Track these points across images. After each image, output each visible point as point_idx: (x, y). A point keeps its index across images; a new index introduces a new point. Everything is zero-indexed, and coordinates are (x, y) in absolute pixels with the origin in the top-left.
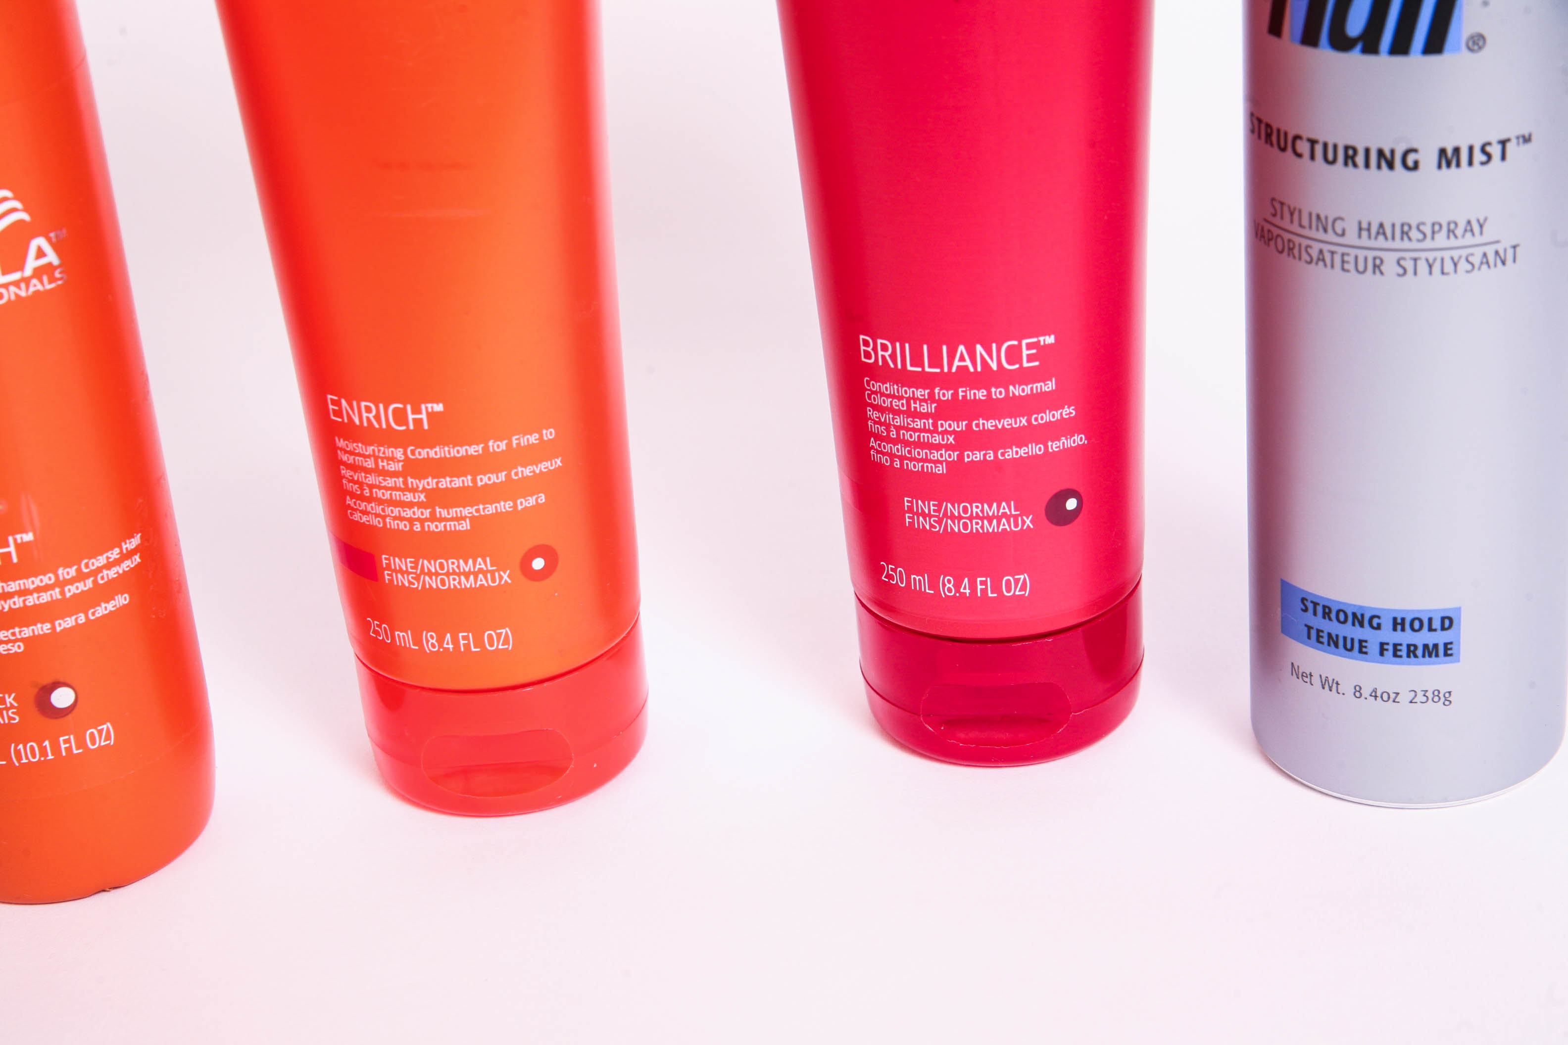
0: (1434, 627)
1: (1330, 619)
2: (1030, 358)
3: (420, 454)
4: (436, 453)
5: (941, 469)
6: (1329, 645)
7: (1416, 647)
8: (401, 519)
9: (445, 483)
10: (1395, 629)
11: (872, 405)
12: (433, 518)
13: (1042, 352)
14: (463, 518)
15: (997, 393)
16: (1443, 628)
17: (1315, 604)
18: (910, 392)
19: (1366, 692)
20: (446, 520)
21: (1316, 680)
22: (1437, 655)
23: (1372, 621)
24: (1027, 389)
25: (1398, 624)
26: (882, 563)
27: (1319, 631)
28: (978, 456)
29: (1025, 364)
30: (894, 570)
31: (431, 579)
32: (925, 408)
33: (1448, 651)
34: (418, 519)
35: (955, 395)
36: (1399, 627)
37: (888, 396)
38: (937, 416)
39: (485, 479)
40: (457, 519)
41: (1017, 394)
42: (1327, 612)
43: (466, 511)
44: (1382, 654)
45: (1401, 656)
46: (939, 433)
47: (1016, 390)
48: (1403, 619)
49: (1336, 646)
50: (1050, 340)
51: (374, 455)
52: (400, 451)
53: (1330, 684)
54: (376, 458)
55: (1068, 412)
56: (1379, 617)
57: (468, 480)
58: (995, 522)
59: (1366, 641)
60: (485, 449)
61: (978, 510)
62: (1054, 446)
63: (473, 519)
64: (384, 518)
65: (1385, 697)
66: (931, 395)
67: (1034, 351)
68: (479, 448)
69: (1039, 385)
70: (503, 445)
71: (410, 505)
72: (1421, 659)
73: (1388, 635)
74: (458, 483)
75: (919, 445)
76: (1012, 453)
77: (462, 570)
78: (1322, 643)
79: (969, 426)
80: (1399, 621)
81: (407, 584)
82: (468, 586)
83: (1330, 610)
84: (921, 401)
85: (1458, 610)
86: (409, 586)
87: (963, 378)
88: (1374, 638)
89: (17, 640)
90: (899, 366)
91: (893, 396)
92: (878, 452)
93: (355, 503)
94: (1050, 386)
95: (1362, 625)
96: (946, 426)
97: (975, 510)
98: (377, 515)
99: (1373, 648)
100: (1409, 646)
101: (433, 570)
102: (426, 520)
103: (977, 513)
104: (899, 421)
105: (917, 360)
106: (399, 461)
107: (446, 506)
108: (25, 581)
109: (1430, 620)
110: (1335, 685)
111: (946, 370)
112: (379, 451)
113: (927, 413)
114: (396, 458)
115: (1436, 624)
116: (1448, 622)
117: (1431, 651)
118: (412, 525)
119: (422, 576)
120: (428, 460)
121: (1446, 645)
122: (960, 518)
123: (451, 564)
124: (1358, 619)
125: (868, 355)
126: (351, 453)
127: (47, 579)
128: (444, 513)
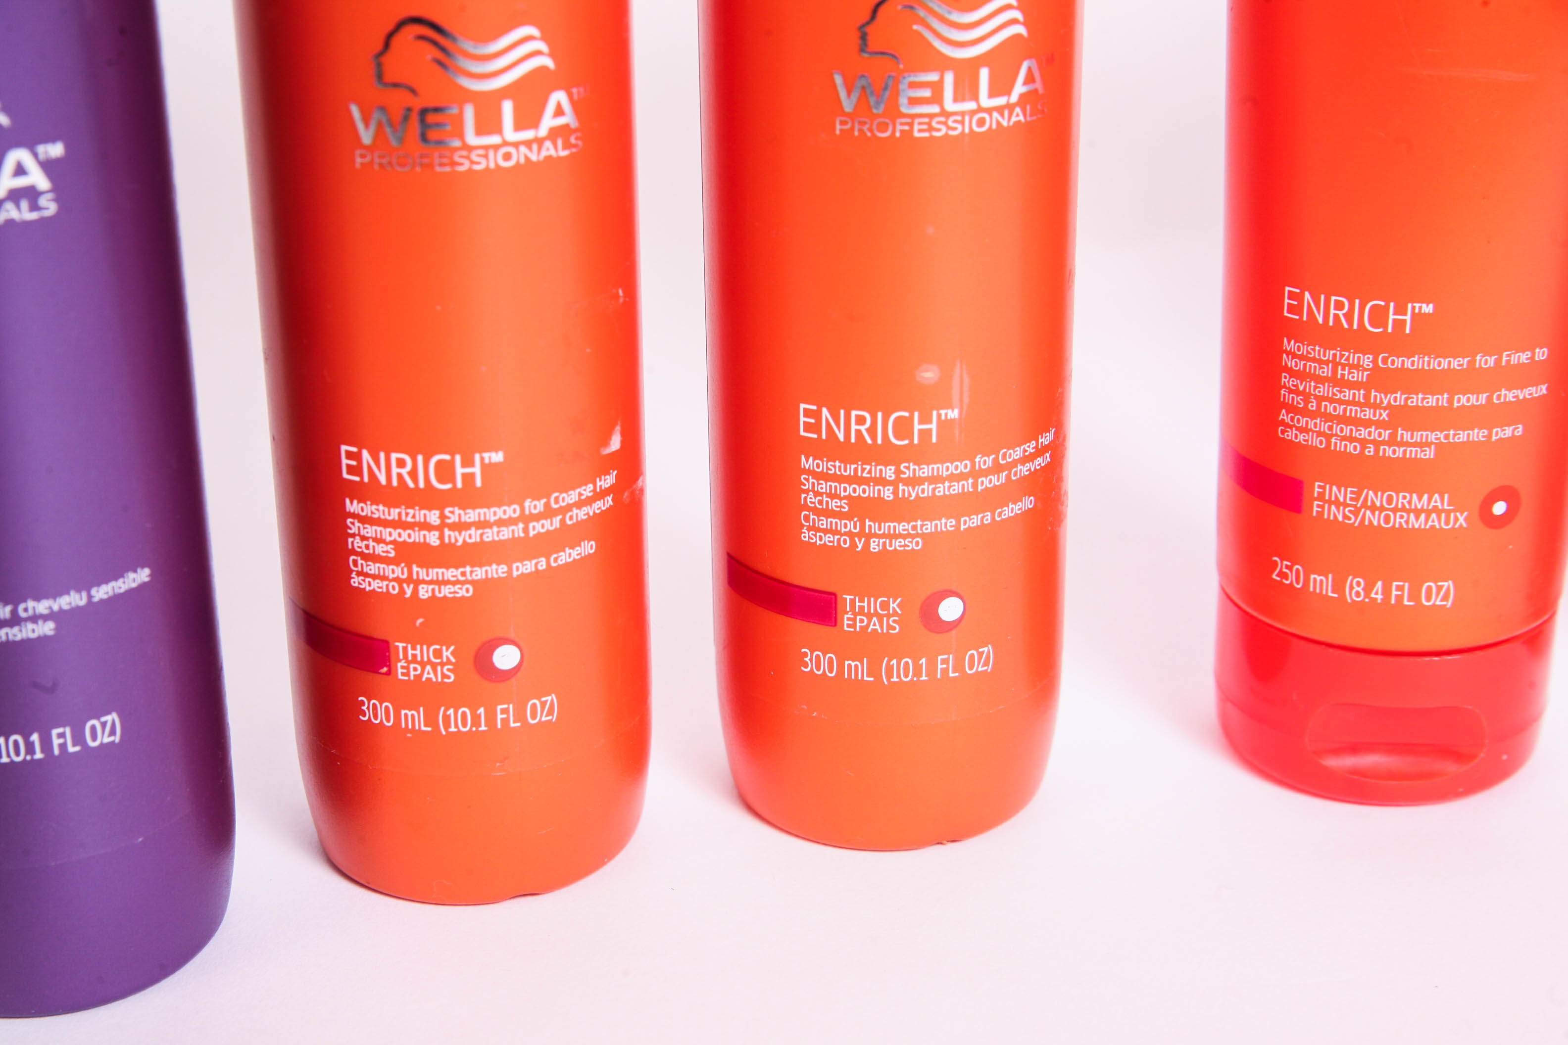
3: (1393, 362)
4: (1413, 363)
8: (1351, 439)
9: (1416, 400)
12: (1392, 441)
14: (1428, 444)
20: (1407, 444)
31: (1373, 514)
34: (1374, 442)
39: (1463, 400)
40: (1421, 445)
43: (1432, 437)
51: (1334, 361)
52: (1368, 358)
54: (1335, 365)
57: (1443, 400)
60: (1472, 363)
63: (1439, 446)
64: (1328, 437)
68: (1464, 360)
70: (1491, 361)
71: (1367, 423)
74: (1431, 401)
77: (1413, 507)
81: (1340, 518)
82: (1416, 526)
86: (1343, 521)
93: (1292, 419)
98: (1319, 434)
101: (1378, 504)
102: (1383, 443)
106: (1365, 370)
107: (1411, 428)
112: (1342, 356)
114: (1362, 366)
118: (1363, 448)
119: (1363, 510)
120: (1402, 370)
123: (1401, 499)
126: (1301, 358)
128: (1407, 436)
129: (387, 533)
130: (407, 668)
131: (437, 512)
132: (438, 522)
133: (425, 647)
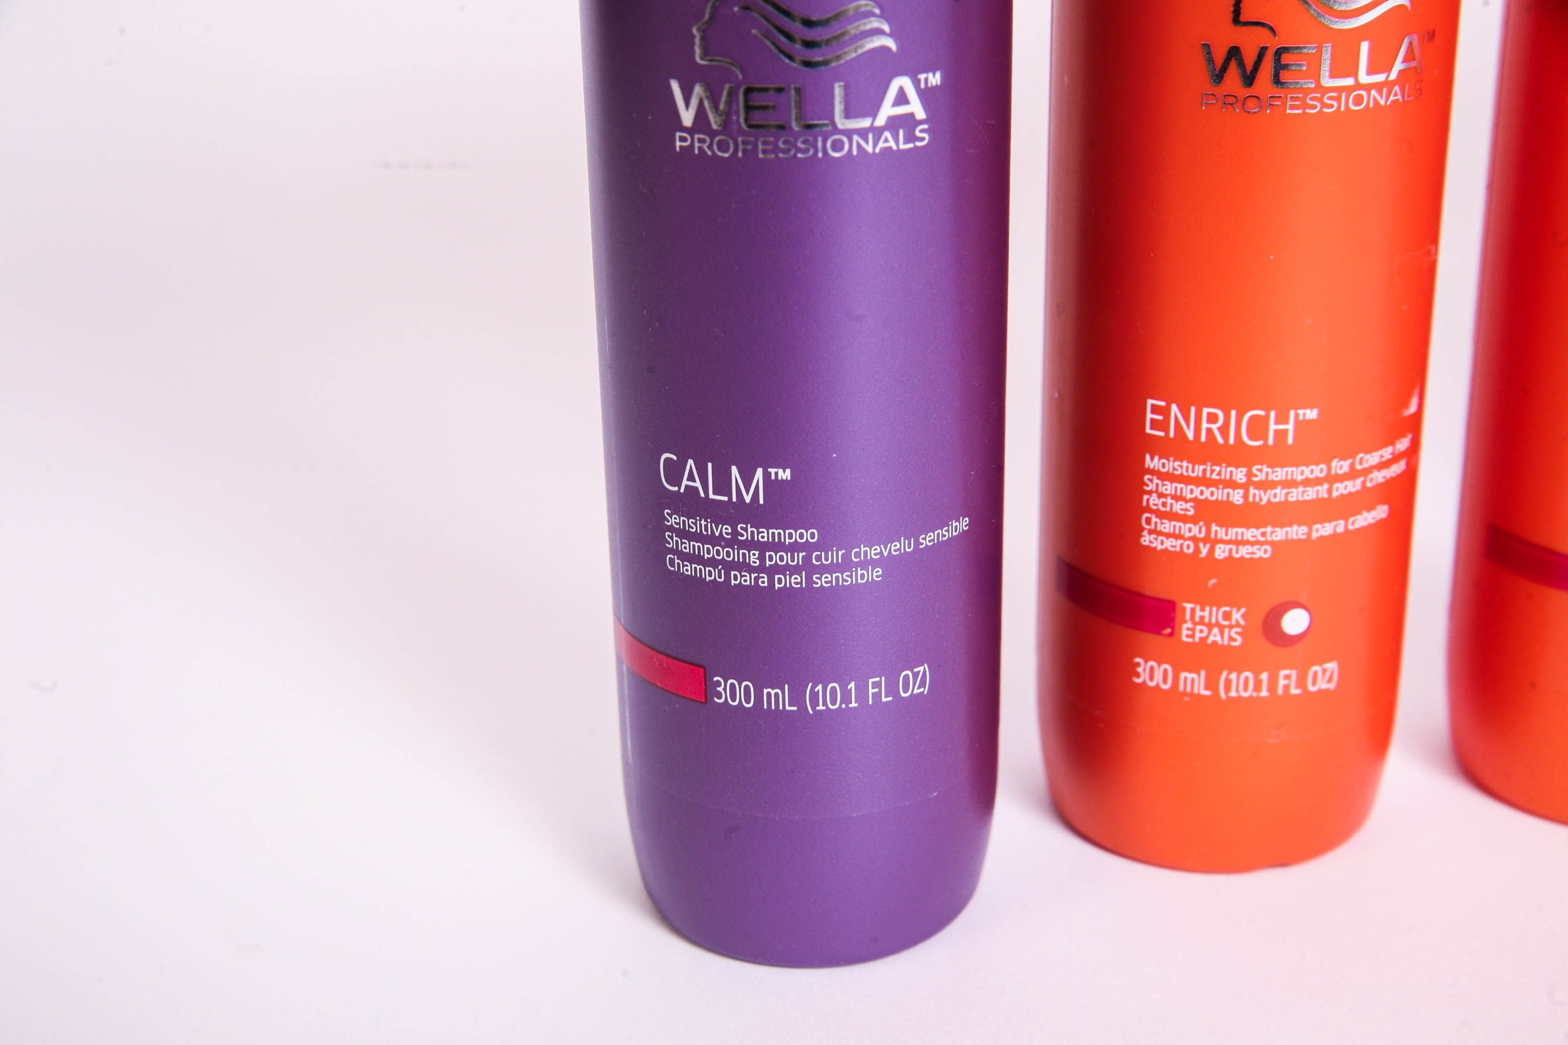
129: (1187, 491)
130: (1193, 630)
131: (1244, 470)
132: (1244, 480)
133: (1214, 609)
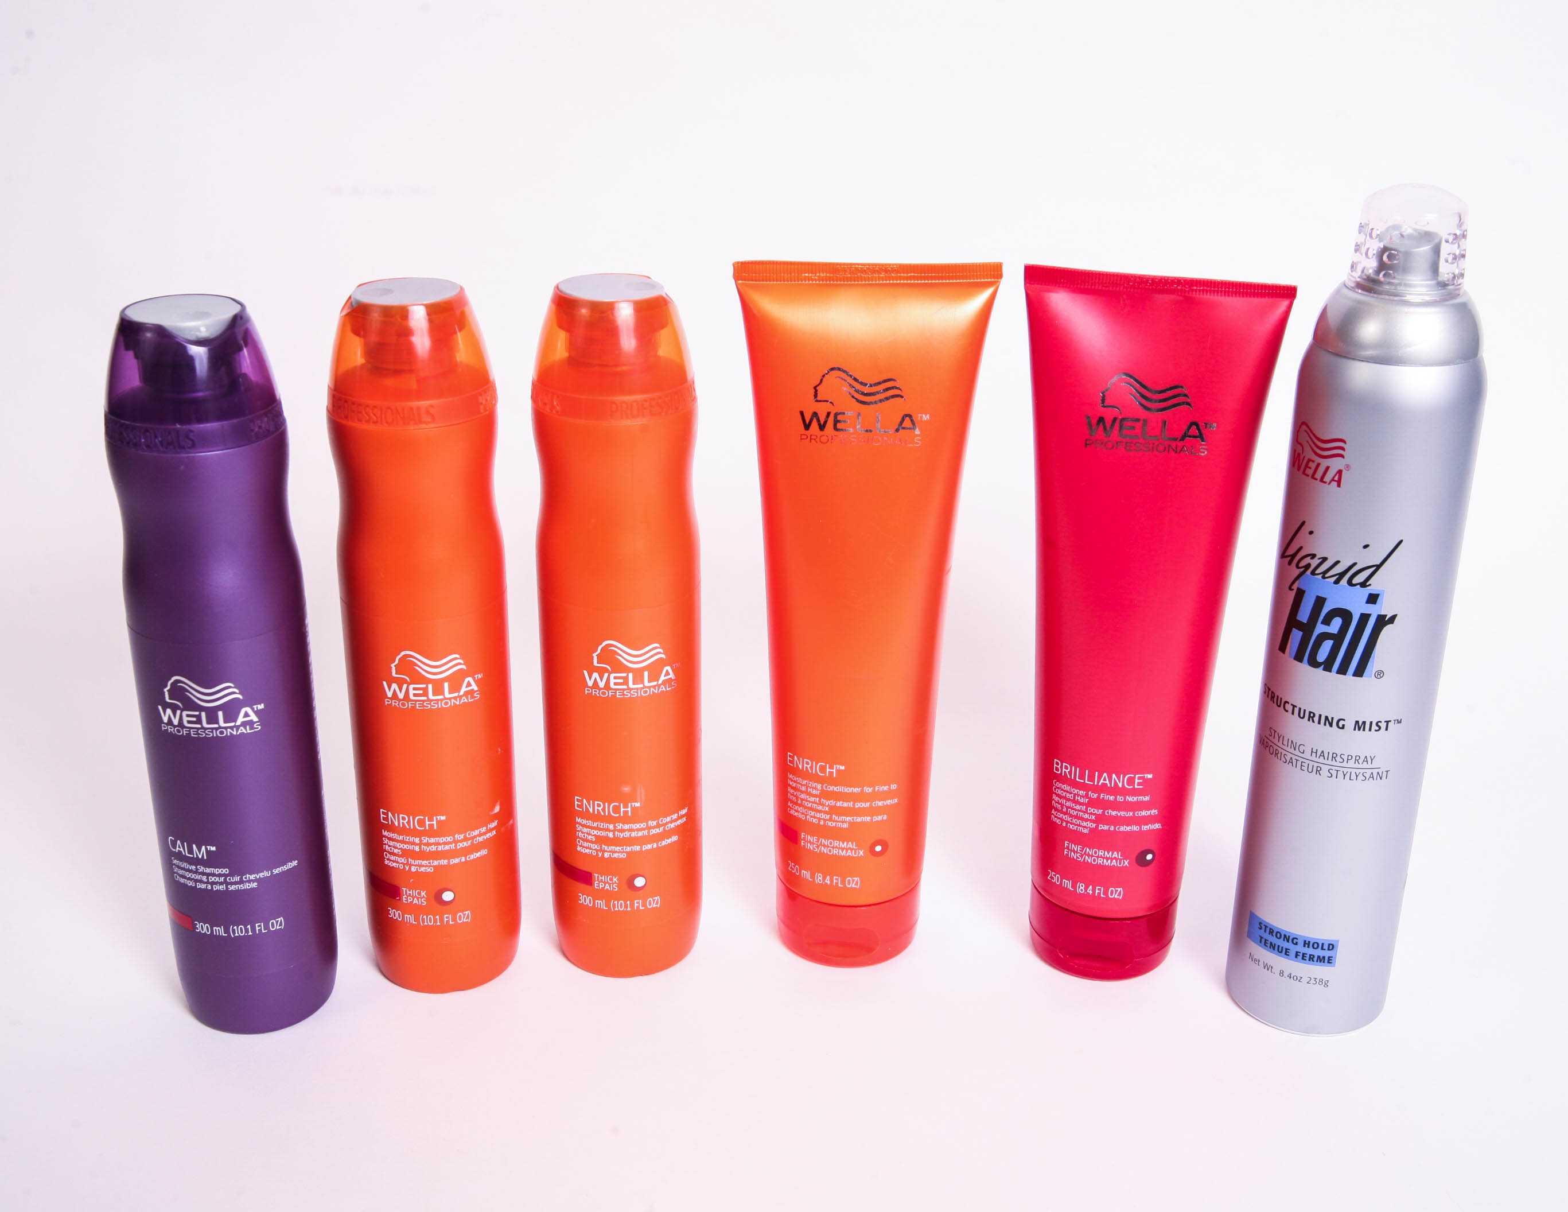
0: (1324, 948)
1: (1272, 935)
2: (1139, 784)
5: (1086, 831)
6: (1270, 948)
7: (1314, 956)
10: (1304, 946)
11: (1055, 794)
13: (1146, 781)
15: (1120, 799)
16: (1329, 949)
17: (1266, 927)
18: (1076, 791)
19: (1286, 974)
21: (1261, 963)
22: (1324, 962)
23: (1294, 940)
24: (1135, 799)
25: (1306, 944)
26: (1049, 870)
27: (1266, 940)
28: (1106, 828)
29: (1136, 787)
30: (1055, 875)
32: (1082, 801)
33: (1330, 960)
35: (1099, 797)
36: (1307, 945)
37: (1065, 791)
38: (1088, 805)
41: (1130, 800)
42: (1271, 932)
44: (1296, 957)
45: (1305, 960)
46: (1088, 813)
47: (1129, 799)
48: (1309, 942)
49: (1274, 949)
50: (1150, 776)
53: (1267, 967)
55: (1154, 812)
56: (1297, 939)
58: (1109, 861)
59: (1289, 949)
61: (1102, 854)
62: (1145, 828)
65: (1295, 978)
66: (1087, 795)
67: (1141, 781)
69: (1141, 797)
72: (1315, 963)
73: (1300, 948)
75: (1076, 817)
76: (1123, 829)
78: (1266, 946)
79: (1103, 812)
80: (1307, 942)
83: (1273, 931)
84: (1081, 796)
85: (1338, 941)
87: (1104, 788)
88: (1293, 949)
89: (624, 852)
90: (1073, 778)
91: (1067, 792)
92: (1055, 817)
94: (1147, 798)
95: (1288, 941)
96: (1092, 811)
97: (1100, 853)
99: (1292, 953)
100: (1310, 955)
103: (1101, 855)
104: (1068, 804)
105: (1082, 777)
108: (632, 825)
109: (1323, 944)
110: (1270, 968)
111: (1096, 784)
113: (1083, 803)
115: (1326, 947)
116: (1331, 947)
117: (1321, 960)
121: (1329, 957)
122: (1092, 856)
124: (1287, 938)
125: (1057, 769)
127: (643, 825)
